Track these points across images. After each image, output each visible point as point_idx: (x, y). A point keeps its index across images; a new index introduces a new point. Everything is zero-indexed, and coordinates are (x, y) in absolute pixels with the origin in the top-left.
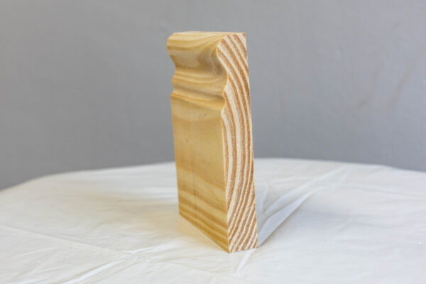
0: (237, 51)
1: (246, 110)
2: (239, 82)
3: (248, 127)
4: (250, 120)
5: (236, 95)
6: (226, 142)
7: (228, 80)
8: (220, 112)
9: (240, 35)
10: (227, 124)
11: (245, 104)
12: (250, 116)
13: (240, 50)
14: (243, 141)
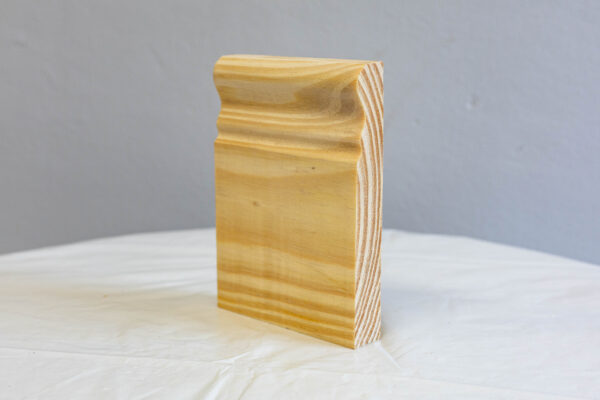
0: (375, 84)
1: (379, 162)
2: (374, 125)
3: (379, 184)
4: (382, 173)
5: (371, 142)
6: (359, 203)
7: (365, 124)
8: (356, 164)
9: (378, 64)
10: (361, 179)
11: (378, 154)
12: (381, 169)
13: (378, 84)
14: (374, 201)
